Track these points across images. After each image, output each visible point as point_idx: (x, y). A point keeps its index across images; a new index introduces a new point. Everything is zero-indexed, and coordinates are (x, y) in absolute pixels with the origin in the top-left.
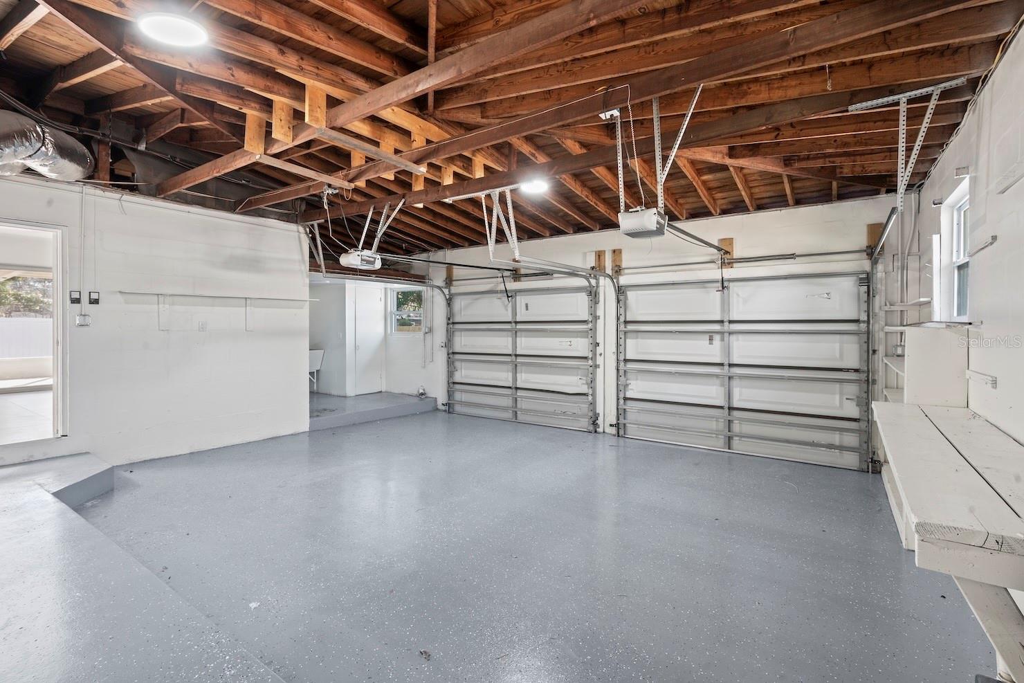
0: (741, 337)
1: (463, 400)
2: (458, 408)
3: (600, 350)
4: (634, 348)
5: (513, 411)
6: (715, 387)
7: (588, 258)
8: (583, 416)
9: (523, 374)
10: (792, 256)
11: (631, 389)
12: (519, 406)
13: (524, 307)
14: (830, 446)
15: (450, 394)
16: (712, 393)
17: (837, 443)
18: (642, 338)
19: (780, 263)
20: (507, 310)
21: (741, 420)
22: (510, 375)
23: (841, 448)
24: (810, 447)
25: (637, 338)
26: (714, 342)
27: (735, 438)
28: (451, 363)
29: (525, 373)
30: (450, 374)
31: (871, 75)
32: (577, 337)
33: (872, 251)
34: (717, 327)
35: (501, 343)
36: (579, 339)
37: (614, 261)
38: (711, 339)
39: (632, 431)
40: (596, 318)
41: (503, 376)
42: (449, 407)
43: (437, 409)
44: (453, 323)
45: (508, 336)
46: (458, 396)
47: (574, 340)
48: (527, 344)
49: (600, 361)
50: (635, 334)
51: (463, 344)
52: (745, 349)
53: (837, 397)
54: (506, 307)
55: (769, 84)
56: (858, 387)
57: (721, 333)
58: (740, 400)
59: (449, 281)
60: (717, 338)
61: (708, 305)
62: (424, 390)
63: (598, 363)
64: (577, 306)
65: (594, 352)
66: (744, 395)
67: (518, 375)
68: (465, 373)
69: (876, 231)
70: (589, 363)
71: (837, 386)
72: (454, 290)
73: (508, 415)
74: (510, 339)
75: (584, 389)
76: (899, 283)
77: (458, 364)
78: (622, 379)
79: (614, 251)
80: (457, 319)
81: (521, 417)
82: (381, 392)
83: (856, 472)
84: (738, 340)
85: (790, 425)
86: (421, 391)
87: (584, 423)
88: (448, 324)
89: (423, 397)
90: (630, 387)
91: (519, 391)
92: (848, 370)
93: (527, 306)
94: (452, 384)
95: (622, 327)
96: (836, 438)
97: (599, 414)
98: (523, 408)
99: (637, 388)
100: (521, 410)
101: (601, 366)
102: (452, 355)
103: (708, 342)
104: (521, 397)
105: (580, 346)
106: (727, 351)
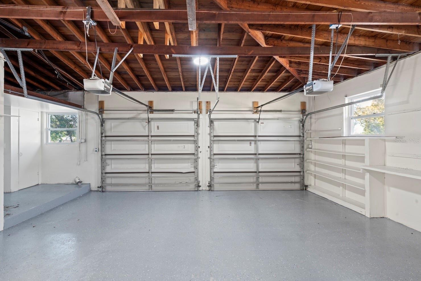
0: (262, 142)
1: (113, 183)
2: (108, 188)
3: (200, 150)
4: (217, 148)
5: (149, 186)
6: (252, 164)
7: (194, 104)
8: (191, 183)
9: (156, 164)
10: (280, 111)
11: (216, 168)
12: (153, 182)
13: (156, 128)
14: (292, 182)
15: (103, 180)
16: (250, 166)
17: (293, 181)
18: (221, 144)
19: (273, 113)
20: (145, 129)
21: (262, 176)
22: (147, 165)
23: (295, 183)
24: (285, 184)
25: (219, 144)
26: (252, 145)
27: (260, 184)
28: (103, 161)
29: (157, 164)
30: (103, 168)
31: (387, 44)
32: (188, 144)
33: (303, 111)
34: (252, 138)
35: (141, 148)
36: (189, 144)
37: (207, 107)
38: (250, 144)
39: (216, 187)
40: (198, 134)
41: (143, 167)
42: (102, 189)
43: (91, 191)
44: (105, 136)
45: (145, 144)
46: (108, 181)
47: (186, 145)
48: (157, 148)
49: (200, 155)
50: (218, 142)
51: (112, 149)
52: (264, 147)
53: (294, 164)
54: (144, 127)
55: (354, 37)
56: (300, 160)
57: (255, 141)
58: (261, 168)
59: (101, 110)
60: (253, 143)
61: (249, 129)
62: (79, 179)
63: (199, 156)
64: (188, 128)
65: (197, 150)
66: (264, 166)
67: (152, 165)
68: (112, 166)
69: (303, 104)
70: (195, 156)
71: (293, 160)
72: (105, 116)
73: (146, 188)
74: (147, 145)
75: (192, 170)
76: (310, 123)
77: (108, 162)
78: (212, 163)
79: (207, 102)
80: (108, 134)
81: (154, 188)
82: (38, 185)
83: (300, 191)
84: (261, 144)
85: (280, 176)
86: (78, 181)
87: (192, 187)
88: (102, 137)
89: (79, 184)
90: (216, 167)
91: (153, 174)
92: (297, 154)
93: (158, 127)
94: (104, 174)
95: (212, 138)
96: (293, 179)
97: (200, 181)
98: (156, 183)
99: (219, 167)
100: (155, 184)
101: (200, 158)
102: (104, 157)
103: (249, 145)
104: (154, 177)
105: (190, 148)
106: (257, 148)
